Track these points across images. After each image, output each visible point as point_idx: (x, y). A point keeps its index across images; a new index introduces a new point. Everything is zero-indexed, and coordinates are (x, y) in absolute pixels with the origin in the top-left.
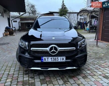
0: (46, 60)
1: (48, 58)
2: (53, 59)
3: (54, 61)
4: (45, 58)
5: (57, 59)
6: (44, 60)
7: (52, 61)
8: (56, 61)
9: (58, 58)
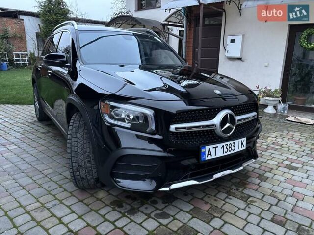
0: (211, 154)
1: (215, 148)
2: (226, 148)
3: (228, 153)
4: (209, 150)
5: (233, 145)
6: (208, 155)
7: (225, 154)
8: (232, 152)
9: (234, 143)
